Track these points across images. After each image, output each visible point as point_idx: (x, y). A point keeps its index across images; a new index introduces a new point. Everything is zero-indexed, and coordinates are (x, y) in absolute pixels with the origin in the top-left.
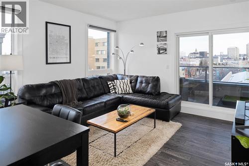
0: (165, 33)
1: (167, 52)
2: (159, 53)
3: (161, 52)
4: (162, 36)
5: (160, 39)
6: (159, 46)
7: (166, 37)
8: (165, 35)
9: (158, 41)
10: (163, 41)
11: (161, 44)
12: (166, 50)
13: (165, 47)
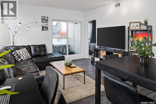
0: (47, 17)
1: (48, 29)
2: (43, 30)
3: (44, 29)
4: (44, 19)
5: (43, 21)
6: (43, 25)
7: (47, 20)
8: (47, 19)
9: (42, 22)
10: (45, 22)
11: (44, 24)
12: (47, 28)
13: (47, 26)
